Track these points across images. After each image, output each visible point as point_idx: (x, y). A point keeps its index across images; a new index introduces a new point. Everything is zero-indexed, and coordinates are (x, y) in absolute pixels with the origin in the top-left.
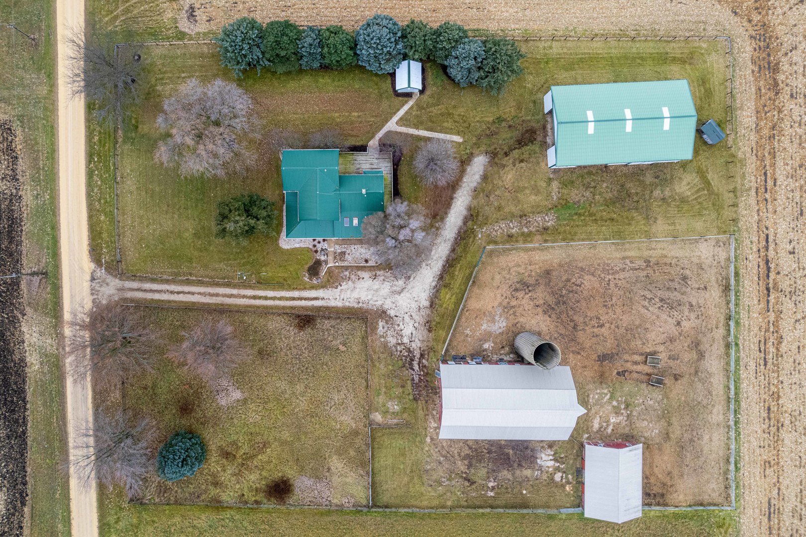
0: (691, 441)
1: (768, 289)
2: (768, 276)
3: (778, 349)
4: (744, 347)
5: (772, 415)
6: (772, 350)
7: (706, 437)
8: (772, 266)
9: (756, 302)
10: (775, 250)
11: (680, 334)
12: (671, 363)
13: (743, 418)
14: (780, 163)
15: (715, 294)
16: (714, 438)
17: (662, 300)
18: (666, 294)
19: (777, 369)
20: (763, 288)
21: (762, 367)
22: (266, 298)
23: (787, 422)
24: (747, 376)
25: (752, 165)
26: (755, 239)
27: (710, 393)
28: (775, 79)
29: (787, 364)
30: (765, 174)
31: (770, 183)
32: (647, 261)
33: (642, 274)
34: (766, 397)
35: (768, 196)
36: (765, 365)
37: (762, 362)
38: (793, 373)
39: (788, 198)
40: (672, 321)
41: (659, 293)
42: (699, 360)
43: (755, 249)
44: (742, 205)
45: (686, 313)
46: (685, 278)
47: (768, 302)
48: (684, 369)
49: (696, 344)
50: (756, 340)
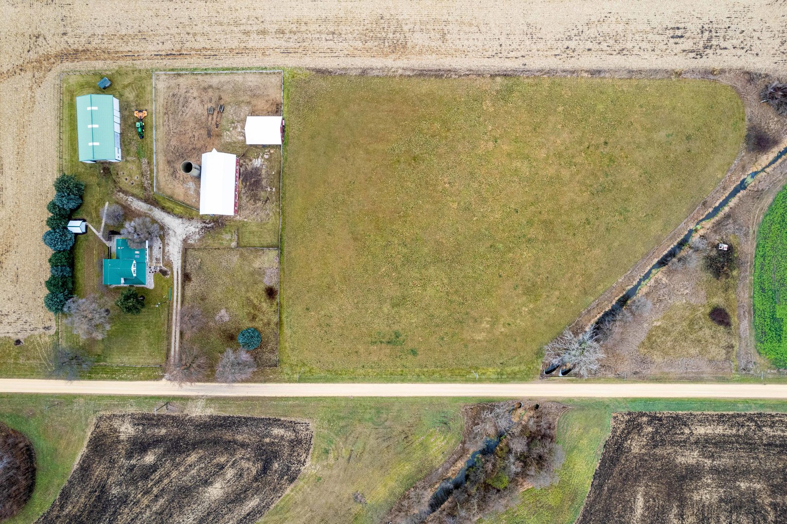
0: (251, 91)
1: (180, 54)
2: (174, 55)
3: (209, 49)
4: (207, 66)
5: (240, 52)
6: (209, 52)
7: (250, 84)
8: (169, 52)
9: (186, 60)
10: (162, 51)
11: (200, 97)
12: (213, 101)
13: (241, 66)
14: (121, 49)
15: (181, 80)
16: (251, 80)
17: (183, 107)
18: (181, 104)
19: (218, 50)
20: (180, 57)
21: (217, 57)
22: (177, 296)
23: (244, 45)
24: (221, 64)
25: (121, 63)
26: (156, 61)
27: (229, 82)
28: (82, 51)
29: (216, 45)
30: (126, 56)
31: (130, 54)
32: (165, 114)
33: (171, 116)
34: (231, 55)
35: (136, 55)
36: (216, 55)
37: (215, 57)
38: (220, 42)
39: (137, 45)
40: (193, 101)
41: (180, 108)
42: (212, 88)
43: (161, 61)
44: (140, 68)
45: (190, 94)
46: (174, 95)
47: (186, 54)
48: (217, 94)
49: (205, 89)
50: (204, 60)
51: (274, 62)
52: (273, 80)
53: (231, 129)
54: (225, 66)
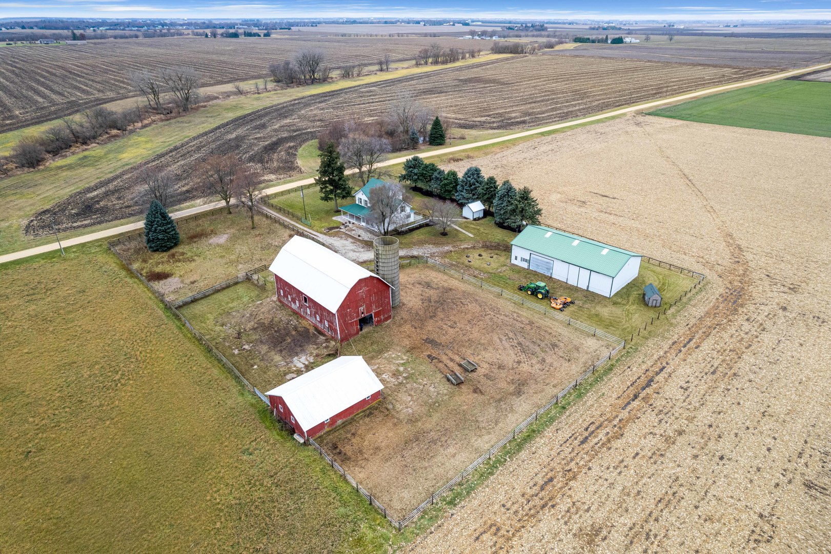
0: (434, 442)
1: (636, 396)
2: (643, 389)
3: (609, 441)
4: (569, 416)
5: (549, 487)
6: (602, 437)
7: (451, 450)
8: (655, 386)
9: (615, 396)
10: (666, 379)
11: (513, 369)
12: (483, 380)
13: (511, 465)
14: (710, 341)
15: (575, 367)
16: (458, 457)
17: (520, 344)
18: (528, 343)
19: (594, 453)
20: (631, 392)
21: (577, 442)
23: (562, 507)
24: (552, 437)
25: (681, 330)
26: (650, 363)
27: (496, 423)
28: (736, 308)
29: (609, 458)
30: (691, 339)
31: (692, 345)
32: (532, 322)
33: (520, 325)
35: (683, 349)
36: (582, 443)
37: (580, 438)
38: (611, 469)
39: (705, 360)
40: (514, 358)
41: (522, 340)
42: (512, 394)
43: (644, 367)
44: (652, 341)
45: (534, 361)
46: (555, 346)
47: (629, 403)
48: (489, 390)
49: (521, 383)
50: (589, 419)
51: (450, 531)
52: (406, 494)
53: (401, 369)
54: (539, 441)
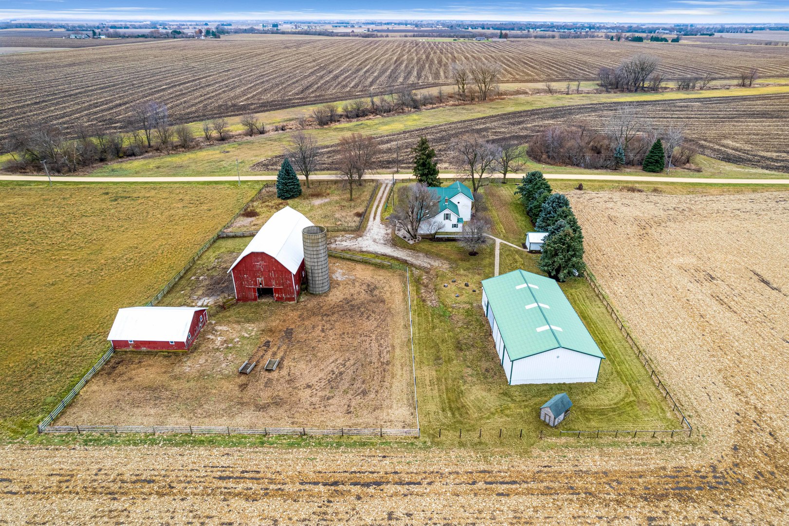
0: (157, 398)
1: (335, 483)
2: (355, 484)
3: (238, 494)
4: (256, 452)
5: (139, 484)
6: (240, 487)
7: (153, 411)
8: (371, 490)
9: (319, 468)
10: (396, 494)
11: (295, 388)
12: (262, 382)
14: (536, 501)
15: (341, 422)
16: (146, 418)
17: (341, 374)
18: (347, 377)
20: (338, 477)
21: (218, 474)
23: (116, 505)
24: (216, 457)
25: (525, 466)
26: (413, 469)
28: (667, 495)
29: (209, 505)
30: (514, 482)
31: (502, 488)
32: (388, 363)
33: (374, 359)
34: (172, 477)
35: (481, 485)
36: (220, 478)
37: (224, 474)
38: (191, 515)
39: (480, 512)
40: (313, 381)
41: (350, 372)
42: (256, 406)
43: (398, 468)
44: (463, 452)
45: (320, 394)
46: (364, 393)
47: (316, 484)
48: (251, 391)
49: (278, 403)
50: (262, 468)
53: (237, 340)
54: (202, 451)
